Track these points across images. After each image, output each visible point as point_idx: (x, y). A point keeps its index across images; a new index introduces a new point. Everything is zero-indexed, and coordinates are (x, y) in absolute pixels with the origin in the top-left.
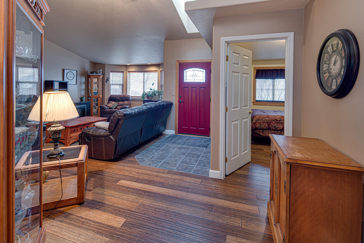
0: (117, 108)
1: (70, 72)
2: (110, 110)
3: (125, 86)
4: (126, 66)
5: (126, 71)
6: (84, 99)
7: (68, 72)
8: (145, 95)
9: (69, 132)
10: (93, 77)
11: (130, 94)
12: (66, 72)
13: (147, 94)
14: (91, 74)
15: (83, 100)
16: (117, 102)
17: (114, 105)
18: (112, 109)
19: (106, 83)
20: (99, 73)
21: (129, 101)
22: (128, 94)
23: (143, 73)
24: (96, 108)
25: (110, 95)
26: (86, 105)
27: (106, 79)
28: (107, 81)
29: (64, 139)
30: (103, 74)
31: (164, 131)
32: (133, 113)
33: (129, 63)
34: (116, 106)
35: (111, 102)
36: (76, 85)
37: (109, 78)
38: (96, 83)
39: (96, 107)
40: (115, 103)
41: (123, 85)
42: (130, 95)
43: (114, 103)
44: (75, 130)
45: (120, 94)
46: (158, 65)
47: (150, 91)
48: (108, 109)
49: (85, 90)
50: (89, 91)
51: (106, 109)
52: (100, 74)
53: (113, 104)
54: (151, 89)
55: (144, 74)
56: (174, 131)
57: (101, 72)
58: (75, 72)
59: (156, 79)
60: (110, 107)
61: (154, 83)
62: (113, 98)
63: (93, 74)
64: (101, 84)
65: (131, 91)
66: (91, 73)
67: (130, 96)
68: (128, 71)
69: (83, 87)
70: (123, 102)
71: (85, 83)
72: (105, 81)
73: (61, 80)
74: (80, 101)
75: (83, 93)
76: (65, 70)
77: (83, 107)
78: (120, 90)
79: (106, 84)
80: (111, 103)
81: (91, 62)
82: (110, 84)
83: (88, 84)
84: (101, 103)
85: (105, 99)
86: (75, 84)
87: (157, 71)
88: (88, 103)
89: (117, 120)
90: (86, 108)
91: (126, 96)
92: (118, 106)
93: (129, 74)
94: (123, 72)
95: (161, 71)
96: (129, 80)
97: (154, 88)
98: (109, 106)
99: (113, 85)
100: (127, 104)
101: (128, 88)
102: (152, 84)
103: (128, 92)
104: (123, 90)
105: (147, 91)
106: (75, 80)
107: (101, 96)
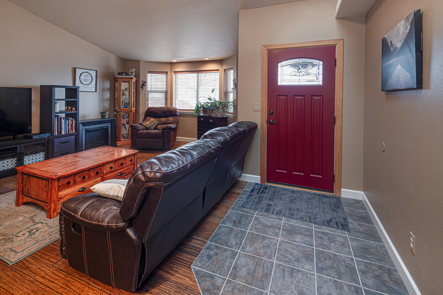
0: (157, 128)
1: (86, 72)
2: (145, 131)
3: (168, 94)
4: (172, 64)
5: (171, 71)
6: (107, 115)
7: (82, 73)
8: (201, 108)
9: (55, 188)
10: (121, 81)
11: (177, 105)
12: (78, 72)
13: (203, 106)
14: (118, 76)
15: (105, 116)
16: (157, 119)
17: (153, 123)
18: (150, 129)
19: (141, 89)
20: (130, 74)
21: (176, 117)
22: (174, 106)
23: (196, 74)
24: (126, 128)
25: (147, 107)
26: (109, 124)
27: (141, 83)
28: (143, 87)
29: (47, 201)
30: (137, 76)
31: (240, 176)
32: (189, 165)
33: (174, 58)
34: (156, 124)
35: (149, 118)
36: (96, 92)
37: (145, 82)
38: (126, 89)
39: (126, 126)
40: (154, 121)
41: (166, 92)
42: (177, 107)
43: (152, 119)
44: (69, 183)
45: (163, 105)
46: (220, 61)
47: (209, 102)
48: (143, 129)
49: (110, 99)
50: (116, 102)
51: (140, 130)
52: (132, 77)
53: (151, 122)
54: (210, 99)
55: (198, 75)
56: (259, 177)
57: (133, 73)
58: (93, 73)
59: (216, 83)
60: (146, 127)
61: (215, 89)
62: (152, 112)
63: (121, 75)
64: (133, 90)
65: (178, 101)
66: (119, 74)
67: (176, 109)
68: (174, 72)
69: (107, 95)
70: (166, 118)
71: (110, 89)
72: (140, 85)
73: (70, 84)
74: (101, 117)
75: (107, 105)
76: (77, 70)
77: (104, 127)
78: (162, 100)
79: (141, 92)
80: (149, 121)
81: (119, 57)
82: (147, 91)
83: (114, 90)
84: (133, 120)
85: (140, 114)
86: (94, 91)
87: (219, 70)
88: (112, 121)
89: (145, 191)
90: (109, 129)
91: (171, 109)
92: (158, 124)
93: (176, 76)
94: (167, 72)
95: (225, 70)
96: (176, 84)
97: (214, 97)
98: (144, 125)
99: (151, 92)
100: (172, 122)
101: (174, 97)
102: (211, 91)
103: (173, 103)
104: (166, 99)
105: (203, 102)
106: (94, 86)
107: (133, 109)
